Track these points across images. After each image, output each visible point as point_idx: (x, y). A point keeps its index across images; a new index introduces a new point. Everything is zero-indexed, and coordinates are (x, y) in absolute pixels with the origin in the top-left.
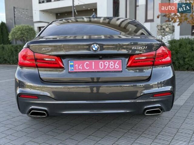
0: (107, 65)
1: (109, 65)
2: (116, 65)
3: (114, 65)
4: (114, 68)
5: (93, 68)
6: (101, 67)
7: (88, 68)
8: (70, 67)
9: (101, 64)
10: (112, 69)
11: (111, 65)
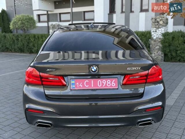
0: (105, 83)
2: (113, 83)
3: (111, 83)
4: (111, 86)
5: (92, 86)
6: (100, 85)
7: (88, 86)
9: (100, 82)
10: (109, 87)
11: (108, 83)
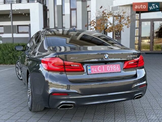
0: (112, 68)
1: (113, 68)
2: (117, 68)
3: (116, 68)
4: (116, 70)
5: (104, 71)
6: (109, 69)
7: (100, 71)
8: (89, 70)
9: (108, 67)
11: (114, 68)
